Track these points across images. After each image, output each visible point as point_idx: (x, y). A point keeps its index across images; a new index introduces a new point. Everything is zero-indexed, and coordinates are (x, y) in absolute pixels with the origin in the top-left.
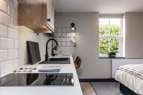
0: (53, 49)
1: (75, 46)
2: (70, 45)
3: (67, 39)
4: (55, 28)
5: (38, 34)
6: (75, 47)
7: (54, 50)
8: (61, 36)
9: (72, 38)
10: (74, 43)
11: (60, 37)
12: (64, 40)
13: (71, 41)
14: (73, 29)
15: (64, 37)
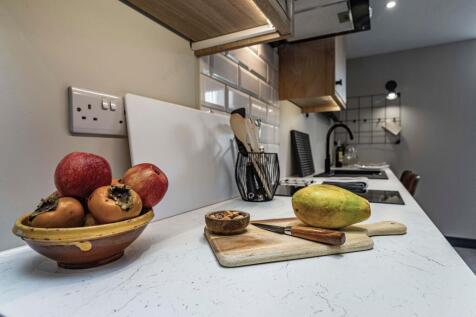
0: (338, 150)
1: (398, 142)
2: (382, 140)
3: (374, 124)
4: (347, 98)
5: (307, 116)
6: (398, 146)
7: (340, 153)
8: (357, 118)
9: (388, 121)
10: (396, 133)
11: (354, 121)
12: (365, 127)
13: (386, 130)
14: (392, 96)
15: (365, 120)
